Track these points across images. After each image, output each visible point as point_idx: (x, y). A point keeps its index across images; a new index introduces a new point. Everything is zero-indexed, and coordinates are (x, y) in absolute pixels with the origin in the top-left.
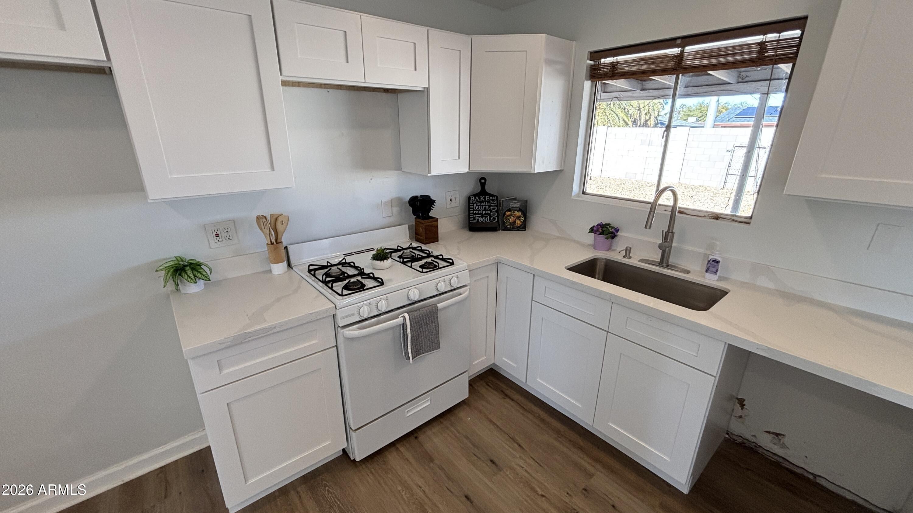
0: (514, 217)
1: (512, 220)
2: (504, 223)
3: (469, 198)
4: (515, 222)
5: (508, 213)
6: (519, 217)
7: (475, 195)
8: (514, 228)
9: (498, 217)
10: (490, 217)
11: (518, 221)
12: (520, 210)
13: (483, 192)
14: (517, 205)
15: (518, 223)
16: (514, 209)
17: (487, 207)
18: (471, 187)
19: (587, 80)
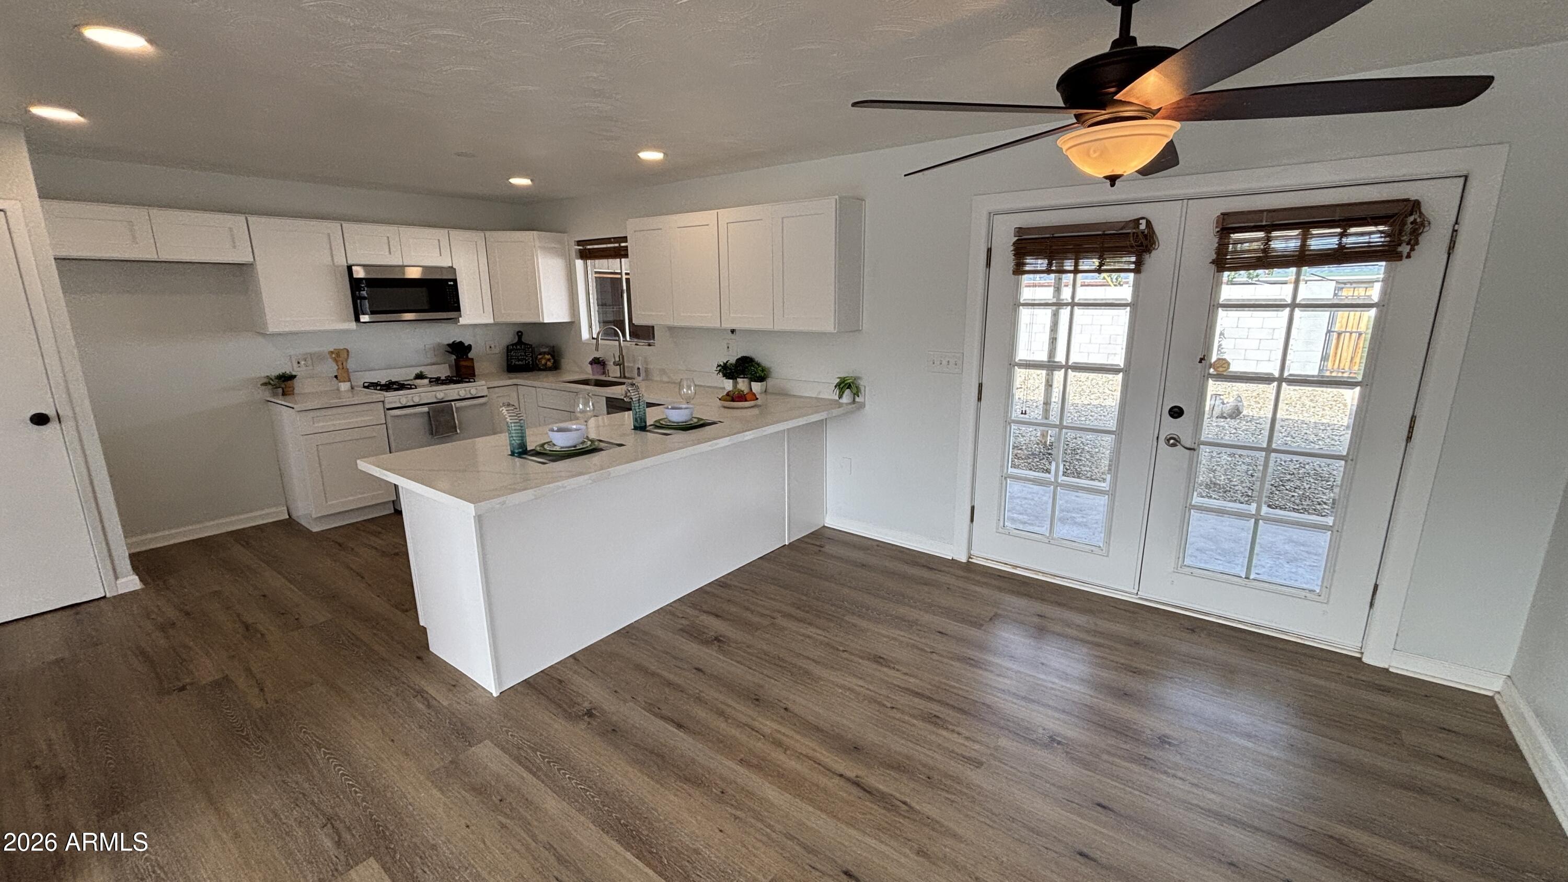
0: (546, 360)
1: (543, 362)
2: (537, 365)
3: (508, 347)
4: (546, 364)
5: (540, 357)
6: (549, 360)
7: (513, 345)
8: (546, 369)
9: (532, 360)
10: (526, 360)
11: (548, 363)
12: (548, 354)
13: (520, 342)
14: (546, 350)
15: (549, 364)
16: (545, 353)
17: (523, 354)
18: (509, 338)
19: (578, 259)
